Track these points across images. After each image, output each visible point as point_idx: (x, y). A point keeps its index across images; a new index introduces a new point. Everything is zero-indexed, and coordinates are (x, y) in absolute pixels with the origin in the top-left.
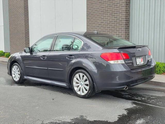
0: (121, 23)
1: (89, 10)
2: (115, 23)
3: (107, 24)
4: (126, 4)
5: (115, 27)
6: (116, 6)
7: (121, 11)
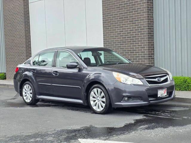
0: (143, 31)
1: (106, 16)
2: (136, 32)
3: (128, 33)
4: (148, 10)
5: (136, 37)
6: (136, 11)
7: (143, 17)
